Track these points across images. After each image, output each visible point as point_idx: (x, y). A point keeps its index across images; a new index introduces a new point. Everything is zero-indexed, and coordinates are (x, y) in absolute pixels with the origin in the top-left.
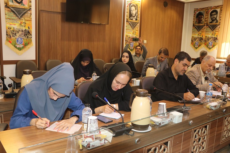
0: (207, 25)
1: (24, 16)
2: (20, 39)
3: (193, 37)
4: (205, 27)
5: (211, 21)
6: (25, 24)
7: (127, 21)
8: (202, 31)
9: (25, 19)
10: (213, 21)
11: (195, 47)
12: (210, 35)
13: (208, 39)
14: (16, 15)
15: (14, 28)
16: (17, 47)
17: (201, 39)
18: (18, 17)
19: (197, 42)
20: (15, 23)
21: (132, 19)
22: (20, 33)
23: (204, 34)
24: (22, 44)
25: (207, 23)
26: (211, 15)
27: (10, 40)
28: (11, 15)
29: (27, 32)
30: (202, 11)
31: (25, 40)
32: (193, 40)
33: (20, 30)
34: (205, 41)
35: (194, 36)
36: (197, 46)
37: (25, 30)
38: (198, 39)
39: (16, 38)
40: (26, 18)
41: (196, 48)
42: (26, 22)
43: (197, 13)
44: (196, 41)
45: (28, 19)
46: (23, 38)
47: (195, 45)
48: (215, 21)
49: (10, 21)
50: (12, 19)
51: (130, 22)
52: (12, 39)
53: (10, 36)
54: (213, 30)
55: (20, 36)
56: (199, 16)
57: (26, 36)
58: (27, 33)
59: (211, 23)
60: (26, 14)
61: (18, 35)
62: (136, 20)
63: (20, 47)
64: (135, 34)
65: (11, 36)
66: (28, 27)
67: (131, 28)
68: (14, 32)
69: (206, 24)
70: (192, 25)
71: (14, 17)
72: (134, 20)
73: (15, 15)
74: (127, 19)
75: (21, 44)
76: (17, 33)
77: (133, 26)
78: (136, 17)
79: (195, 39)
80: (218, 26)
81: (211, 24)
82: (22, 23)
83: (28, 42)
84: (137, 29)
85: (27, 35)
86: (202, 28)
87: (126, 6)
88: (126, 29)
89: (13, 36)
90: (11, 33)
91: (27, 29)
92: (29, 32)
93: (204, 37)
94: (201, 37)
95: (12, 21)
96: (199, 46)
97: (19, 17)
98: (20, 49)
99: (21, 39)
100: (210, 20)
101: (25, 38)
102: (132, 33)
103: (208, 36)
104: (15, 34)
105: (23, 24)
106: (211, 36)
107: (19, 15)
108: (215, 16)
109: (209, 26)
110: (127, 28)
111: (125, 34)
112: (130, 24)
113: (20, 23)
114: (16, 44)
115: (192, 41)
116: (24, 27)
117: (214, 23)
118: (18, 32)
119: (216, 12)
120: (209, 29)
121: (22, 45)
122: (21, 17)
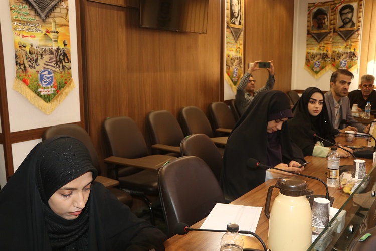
0: (335, 31)
1: (52, 14)
2: (46, 73)
3: (308, 53)
4: (332, 34)
5: (342, 24)
6: (56, 34)
7: (228, 27)
8: (325, 42)
9: (54, 21)
10: (345, 23)
11: (313, 70)
12: (341, 49)
13: (339, 55)
14: (36, 11)
15: (32, 45)
16: (42, 94)
17: (325, 56)
18: (40, 16)
19: (317, 61)
20: (34, 33)
21: (234, 23)
22: (47, 57)
23: (329, 46)
24: (52, 85)
25: (334, 29)
26: (341, 14)
27: (26, 78)
28: (23, 10)
29: (61, 54)
30: (323, 8)
31: (59, 76)
33: (45, 51)
34: (333, 60)
35: (312, 51)
36: (318, 69)
37: (58, 49)
38: (318, 57)
39: (38, 72)
40: (58, 20)
41: (317, 73)
42: (59, 29)
43: (315, 10)
44: (315, 61)
45: (63, 21)
46: (54, 69)
47: (313, 67)
48: (350, 25)
49: (22, 27)
50: (27, 23)
51: (232, 29)
52: (29, 74)
53: (25, 67)
54: (348, 39)
55: (46, 66)
56: (318, 17)
57: (61, 65)
58: (62, 57)
59: (342, 27)
60: (57, 10)
61: (41, 62)
63: (49, 93)
64: (239, 51)
65: (27, 66)
66: (64, 42)
67: (233, 41)
68: (33, 55)
69: (332, 30)
70: (306, 32)
71: (32, 17)
72: (237, 23)
73: (32, 12)
74: (227, 23)
75: (49, 86)
76: (39, 57)
77: (236, 36)
79: (314, 56)
80: (357, 33)
81: (342, 29)
82: (48, 32)
83: (64, 79)
84: (240, 42)
85: (61, 62)
86: (324, 37)
88: (227, 43)
89: (30, 66)
90: (27, 58)
91: (62, 47)
92: (65, 55)
93: (330, 53)
94: (325, 52)
95: (26, 27)
96: (322, 68)
97: (43, 16)
98: (47, 99)
99: (49, 73)
100: (339, 23)
101: (57, 70)
102: (234, 49)
103: (337, 50)
104: (36, 61)
105: (51, 35)
106: (344, 50)
107: (43, 12)
108: (350, 16)
109: (339, 32)
111: (226, 52)
112: (231, 32)
113: (44, 32)
114: (39, 85)
115: (308, 60)
116: (55, 41)
117: (348, 27)
118: (42, 57)
120: (339, 37)
121: (53, 89)
122: (47, 16)
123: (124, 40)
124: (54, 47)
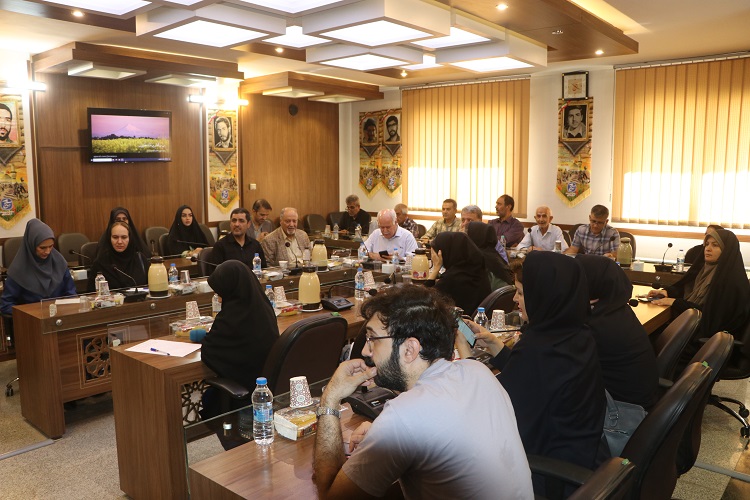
0: (383, 145)
1: (12, 161)
2: (7, 200)
3: (361, 169)
4: (380, 148)
5: (389, 137)
6: (14, 174)
7: (211, 151)
8: (376, 157)
9: (14, 165)
10: (392, 136)
11: (366, 188)
12: (389, 165)
13: (388, 172)
16: (3, 215)
17: (376, 172)
18: (2, 163)
19: (369, 178)
21: (221, 147)
22: (7, 190)
23: (380, 161)
24: (11, 208)
26: (388, 126)
29: (19, 187)
30: (372, 118)
31: (17, 203)
32: (363, 174)
33: (6, 186)
34: (383, 176)
35: (364, 167)
36: (370, 187)
37: (16, 184)
38: (370, 173)
40: (16, 164)
41: (369, 191)
42: (17, 170)
43: (365, 120)
44: (367, 178)
45: (21, 164)
46: (13, 198)
47: (366, 185)
48: (395, 138)
51: (217, 153)
54: (394, 154)
55: (6, 196)
56: (368, 127)
57: (18, 195)
58: (20, 190)
59: (389, 140)
60: (16, 157)
62: (230, 146)
63: (9, 215)
64: (231, 173)
66: (21, 179)
67: (220, 164)
69: (381, 143)
70: (359, 145)
72: (226, 146)
74: (211, 147)
75: (9, 210)
77: (225, 159)
78: (229, 141)
79: (366, 173)
80: (401, 147)
82: (9, 173)
83: (21, 204)
84: (233, 164)
85: (19, 193)
86: (375, 151)
87: (207, 122)
88: (211, 167)
91: (19, 182)
92: (22, 188)
93: (380, 169)
94: (376, 168)
96: (374, 186)
97: (4, 162)
98: (7, 218)
99: (9, 201)
100: (386, 136)
101: (16, 198)
102: (222, 172)
103: (385, 165)
105: (11, 175)
106: (392, 166)
108: (394, 128)
109: (387, 146)
110: (213, 163)
111: (209, 176)
112: (217, 156)
113: (5, 173)
115: (361, 177)
116: (14, 179)
117: (394, 141)
118: (3, 190)
119: (395, 119)
120: (386, 152)
121: (12, 212)
122: (8, 162)
123: (80, 173)
124: (13, 183)
